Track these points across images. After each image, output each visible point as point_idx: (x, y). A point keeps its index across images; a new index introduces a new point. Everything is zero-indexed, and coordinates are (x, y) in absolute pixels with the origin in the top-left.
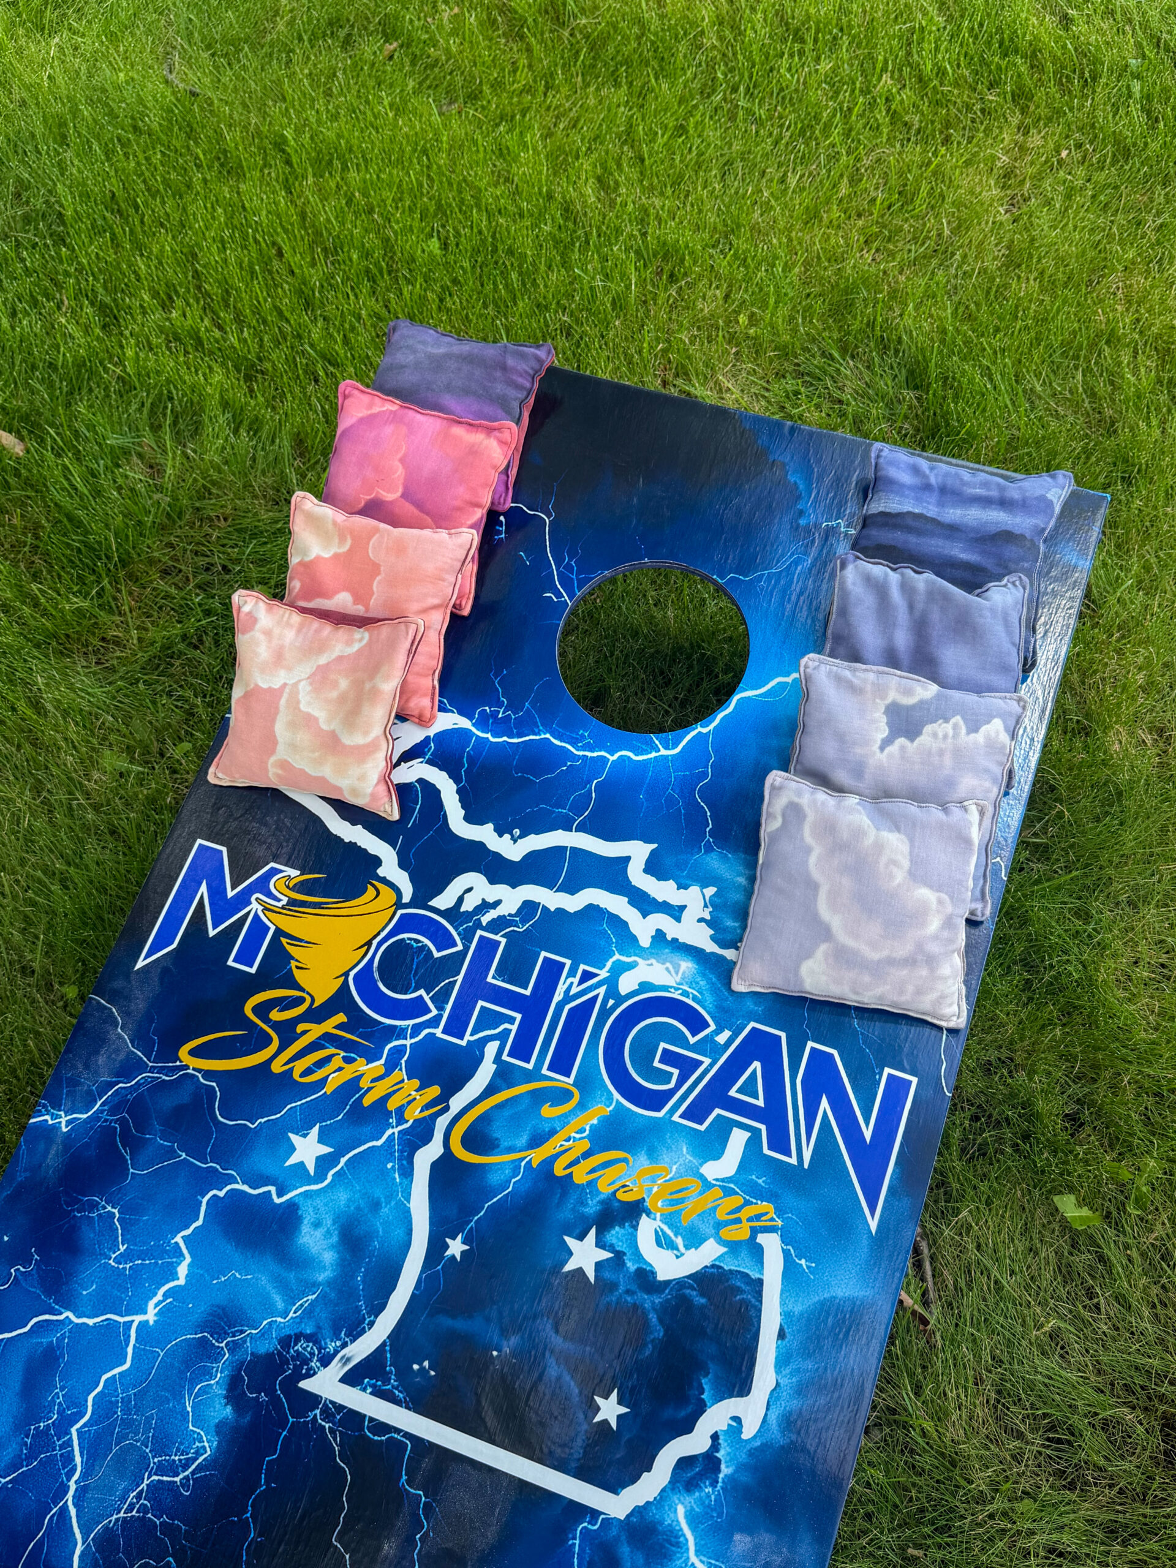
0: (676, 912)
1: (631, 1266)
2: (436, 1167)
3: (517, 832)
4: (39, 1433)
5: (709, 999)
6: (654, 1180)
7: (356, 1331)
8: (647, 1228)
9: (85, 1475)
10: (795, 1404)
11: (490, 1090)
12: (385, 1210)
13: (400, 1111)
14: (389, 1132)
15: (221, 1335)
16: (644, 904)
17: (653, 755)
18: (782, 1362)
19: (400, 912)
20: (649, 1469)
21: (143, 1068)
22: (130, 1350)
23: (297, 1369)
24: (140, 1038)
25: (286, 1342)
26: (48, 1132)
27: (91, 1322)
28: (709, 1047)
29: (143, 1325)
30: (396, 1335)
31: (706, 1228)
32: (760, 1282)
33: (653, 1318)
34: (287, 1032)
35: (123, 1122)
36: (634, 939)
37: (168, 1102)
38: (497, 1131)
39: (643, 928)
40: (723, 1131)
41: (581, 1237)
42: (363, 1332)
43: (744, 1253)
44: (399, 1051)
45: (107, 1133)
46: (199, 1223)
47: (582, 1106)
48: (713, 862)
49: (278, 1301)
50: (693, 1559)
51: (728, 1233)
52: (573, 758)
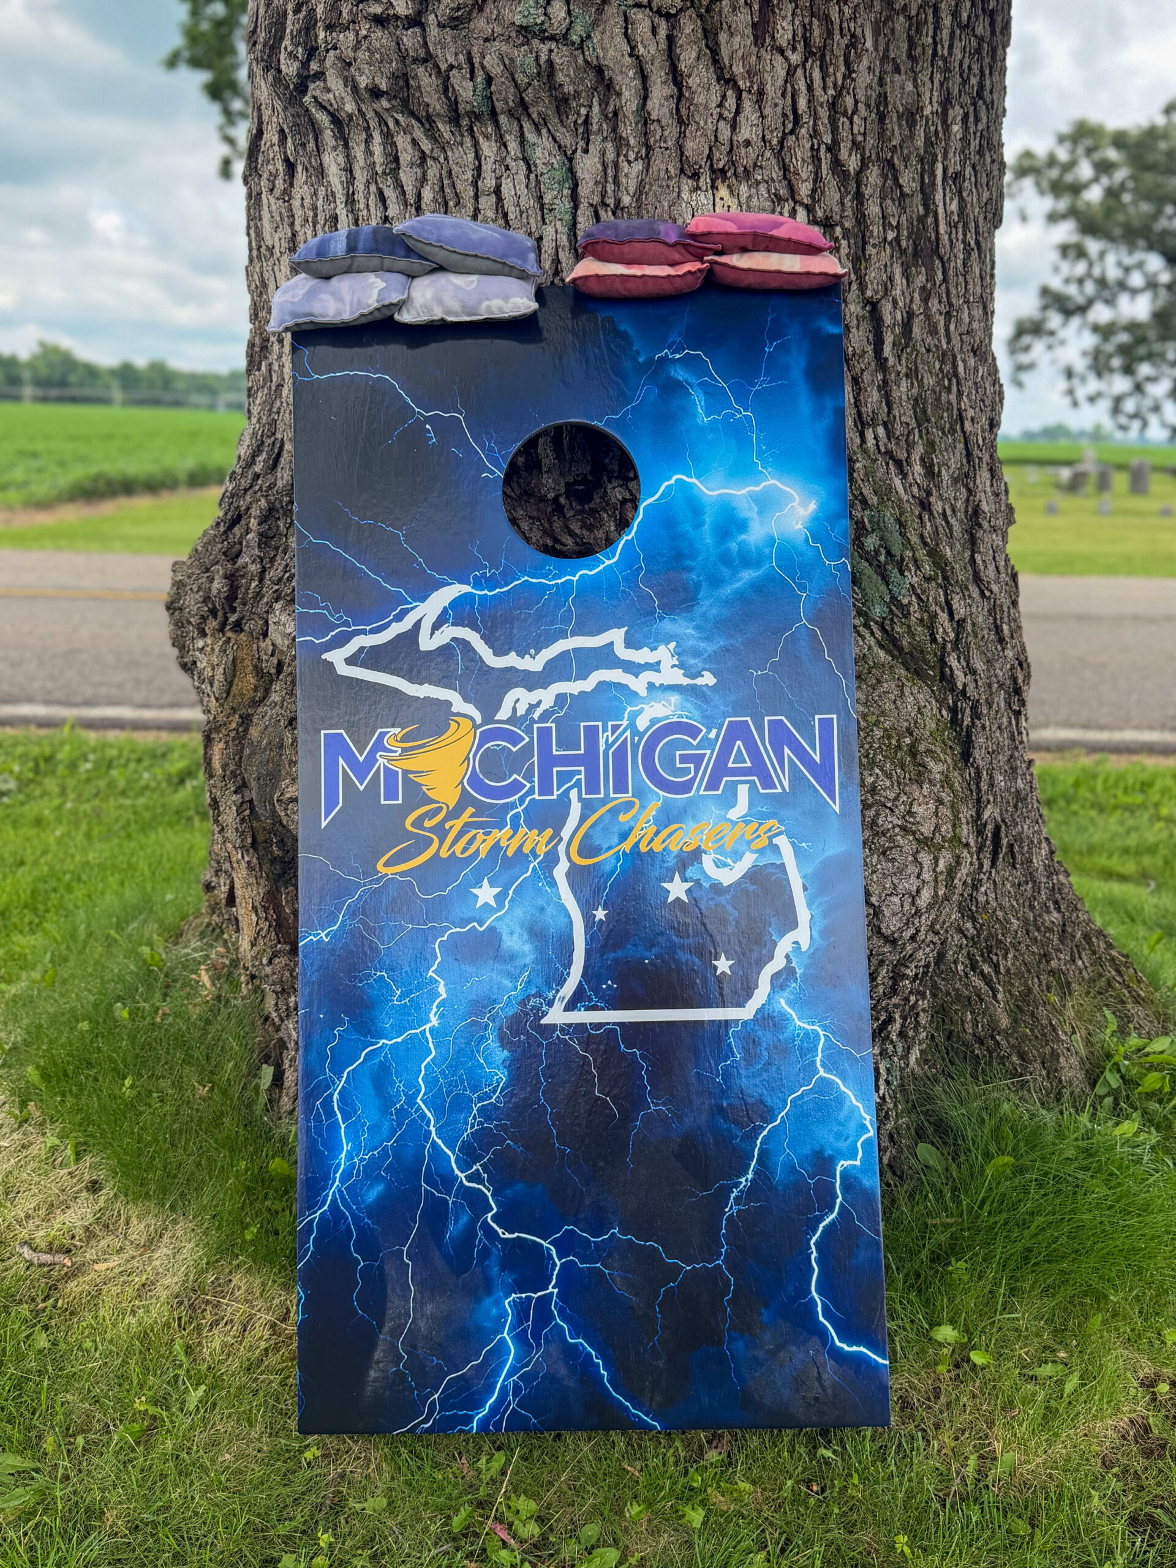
0: (655, 667)
1: (706, 885)
2: (569, 874)
3: (532, 651)
4: (398, 1111)
5: (697, 714)
6: (702, 832)
7: (561, 982)
8: (707, 861)
9: (437, 1119)
10: (826, 922)
11: (583, 819)
12: (549, 910)
13: (533, 852)
14: (531, 866)
15: (483, 1015)
16: (634, 669)
17: (602, 567)
18: (810, 904)
19: (479, 731)
20: (757, 987)
21: (359, 885)
22: (431, 1045)
23: (536, 1015)
24: (347, 869)
25: (523, 1003)
26: (316, 946)
27: (399, 1040)
28: (707, 743)
29: (432, 1029)
30: (585, 975)
31: (742, 848)
32: (783, 865)
33: (729, 908)
34: (441, 831)
35: (361, 921)
36: (635, 694)
37: (385, 899)
38: (598, 840)
39: (638, 684)
40: (732, 788)
41: (671, 880)
42: (565, 980)
43: (768, 852)
44: (517, 817)
45: (355, 932)
46: (439, 959)
47: (643, 807)
48: (667, 625)
49: (507, 983)
50: (799, 1023)
51: (756, 845)
52: (550, 587)
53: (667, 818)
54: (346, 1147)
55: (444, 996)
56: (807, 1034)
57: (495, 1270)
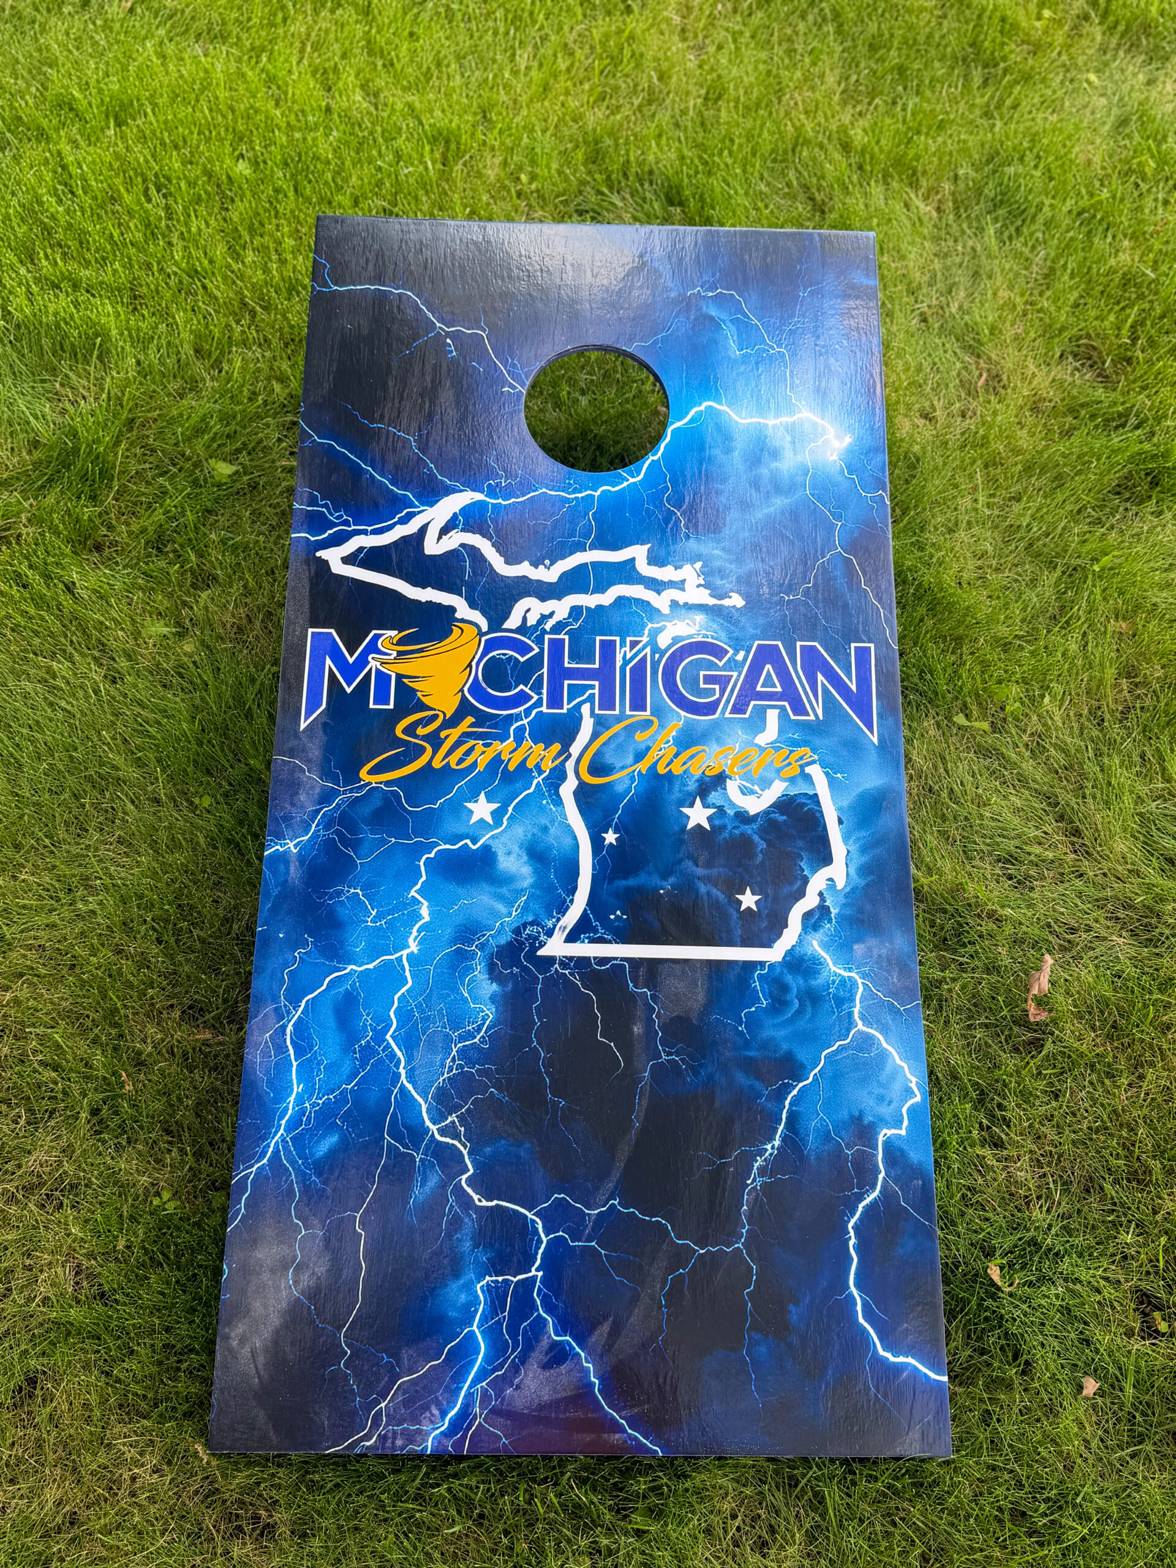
0: (680, 585)
1: (731, 812)
2: (576, 793)
3: (547, 562)
4: (363, 1048)
5: (723, 635)
6: (726, 757)
7: (563, 909)
8: (732, 788)
9: (409, 1061)
10: (864, 859)
11: (595, 736)
12: (552, 830)
13: (538, 766)
14: (535, 782)
15: (470, 942)
16: (657, 586)
17: (625, 484)
18: (846, 839)
19: (484, 639)
20: (786, 926)
21: (338, 793)
22: (407, 974)
23: (532, 945)
24: (326, 774)
25: (517, 931)
26: (282, 858)
27: (371, 966)
28: (733, 664)
29: (410, 957)
30: (590, 903)
31: (772, 775)
32: (816, 795)
33: (756, 838)
34: (435, 740)
35: (337, 832)
36: (658, 611)
37: (366, 810)
38: (610, 758)
39: (661, 602)
40: (761, 713)
41: (692, 805)
42: (568, 908)
43: (800, 781)
44: (522, 729)
45: (329, 844)
46: (424, 878)
47: (662, 726)
48: (692, 545)
49: (501, 908)
50: (833, 968)
51: (785, 773)
52: (569, 500)
53: (687, 740)
54: (297, 1088)
55: (427, 919)
56: (843, 982)
57: (467, 1245)
